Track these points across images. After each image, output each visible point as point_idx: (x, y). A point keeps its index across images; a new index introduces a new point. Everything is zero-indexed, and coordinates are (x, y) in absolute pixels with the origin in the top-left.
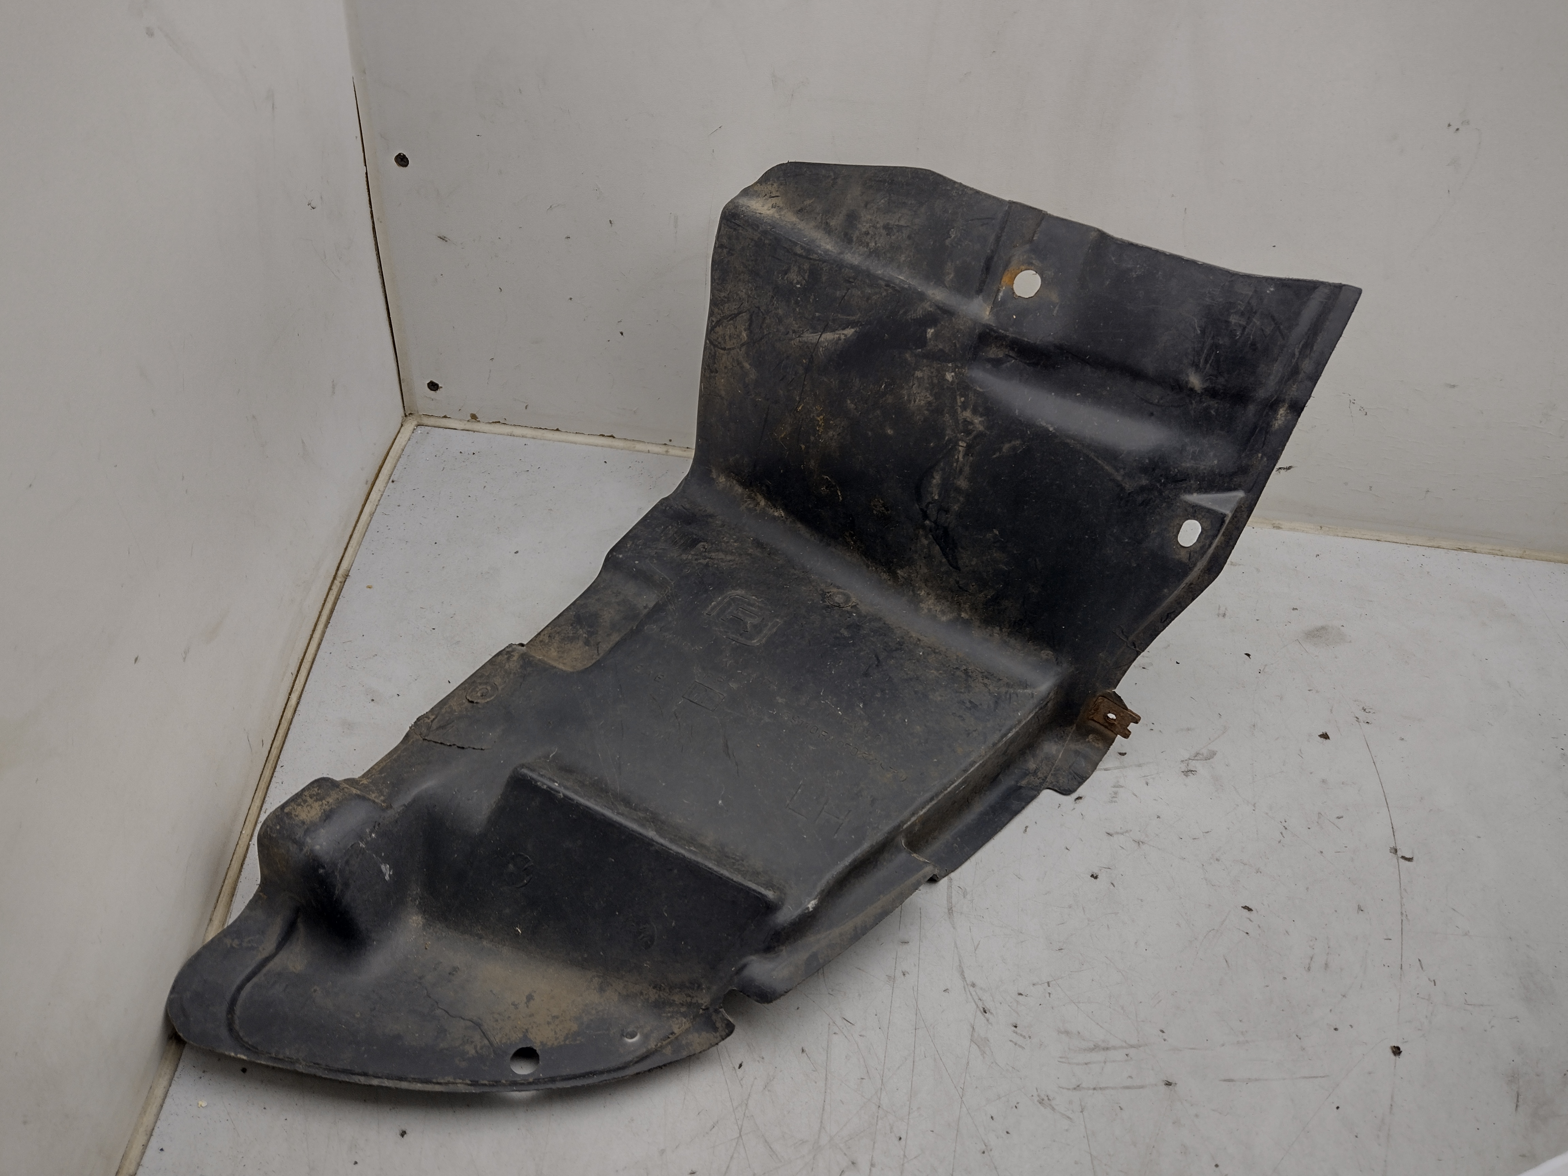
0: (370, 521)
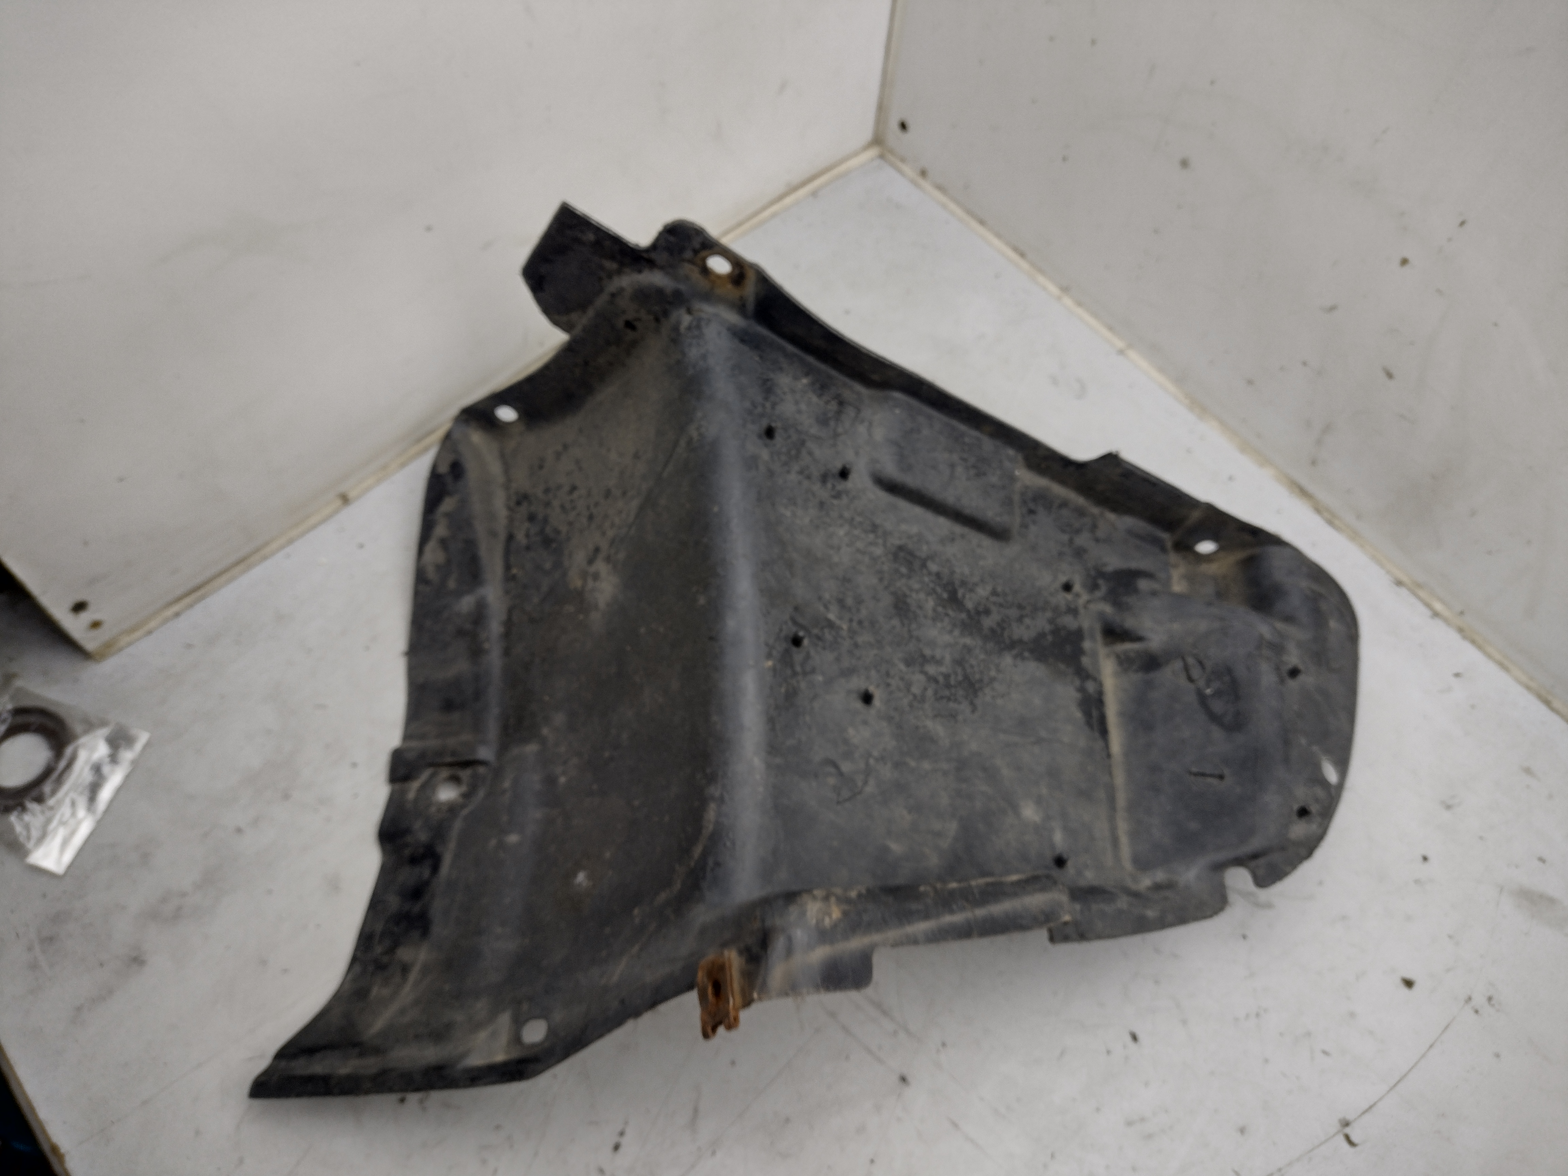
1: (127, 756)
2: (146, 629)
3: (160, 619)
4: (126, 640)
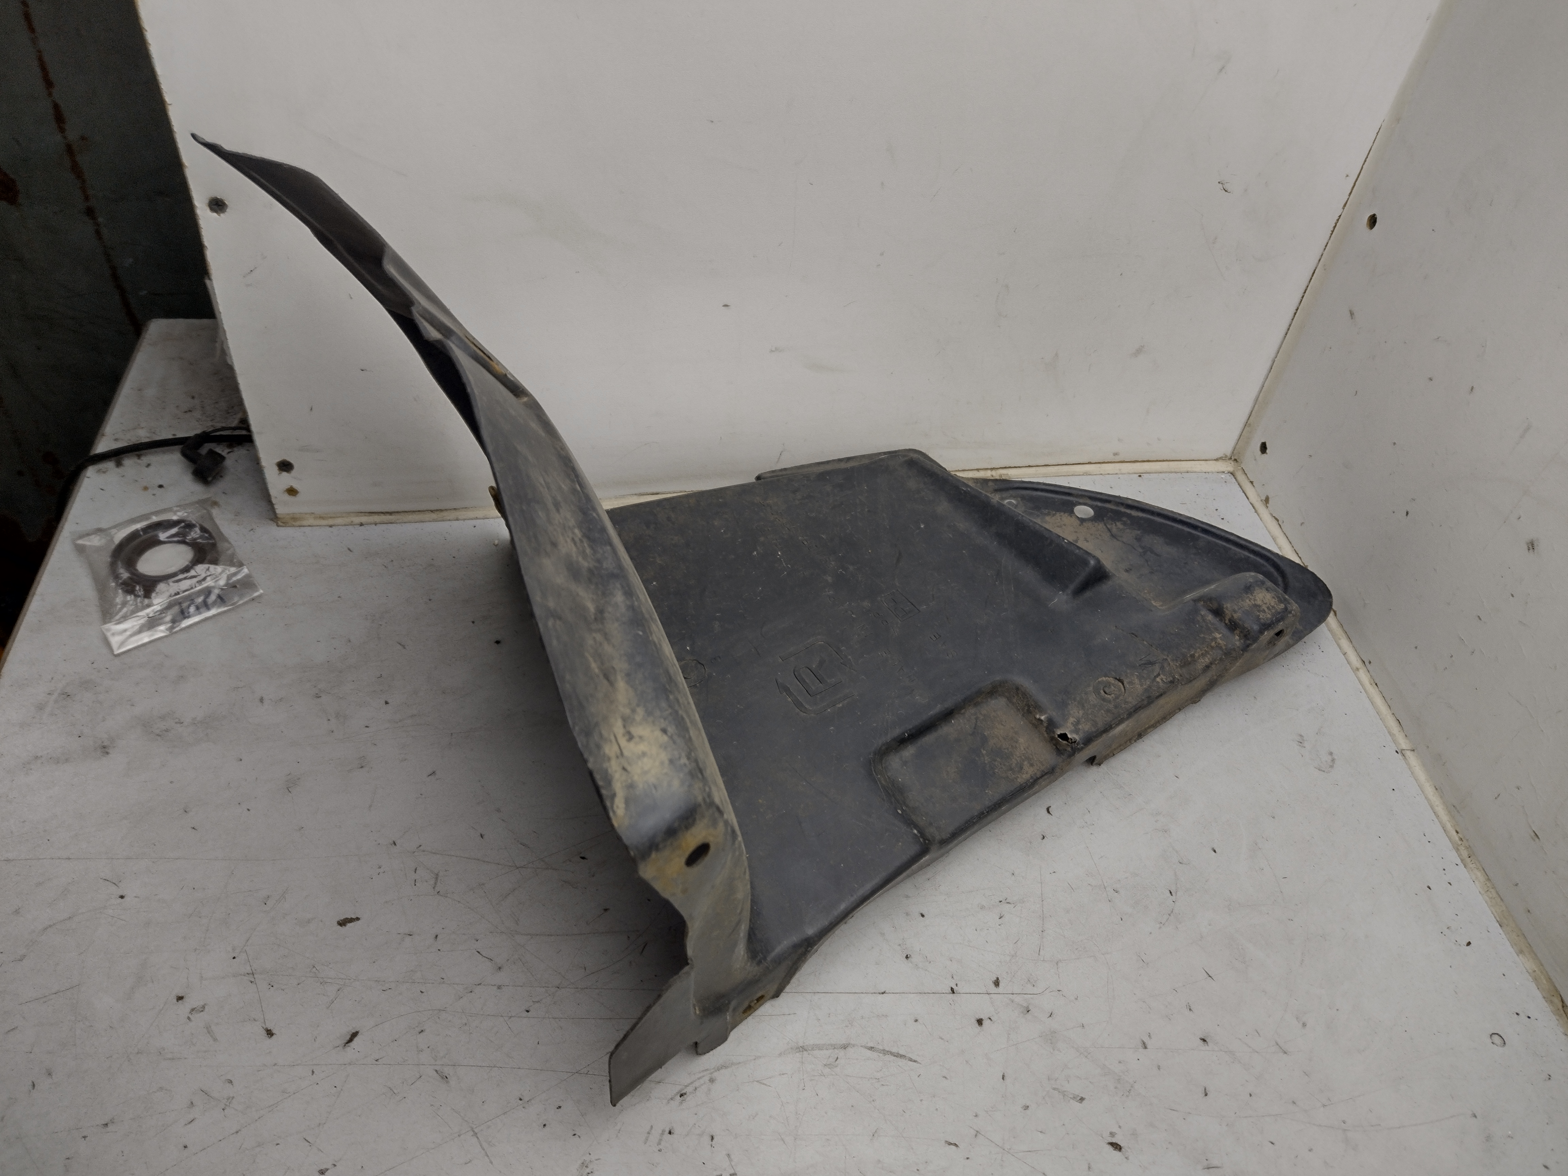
2: (331, 522)
3: (347, 520)
4: (311, 521)
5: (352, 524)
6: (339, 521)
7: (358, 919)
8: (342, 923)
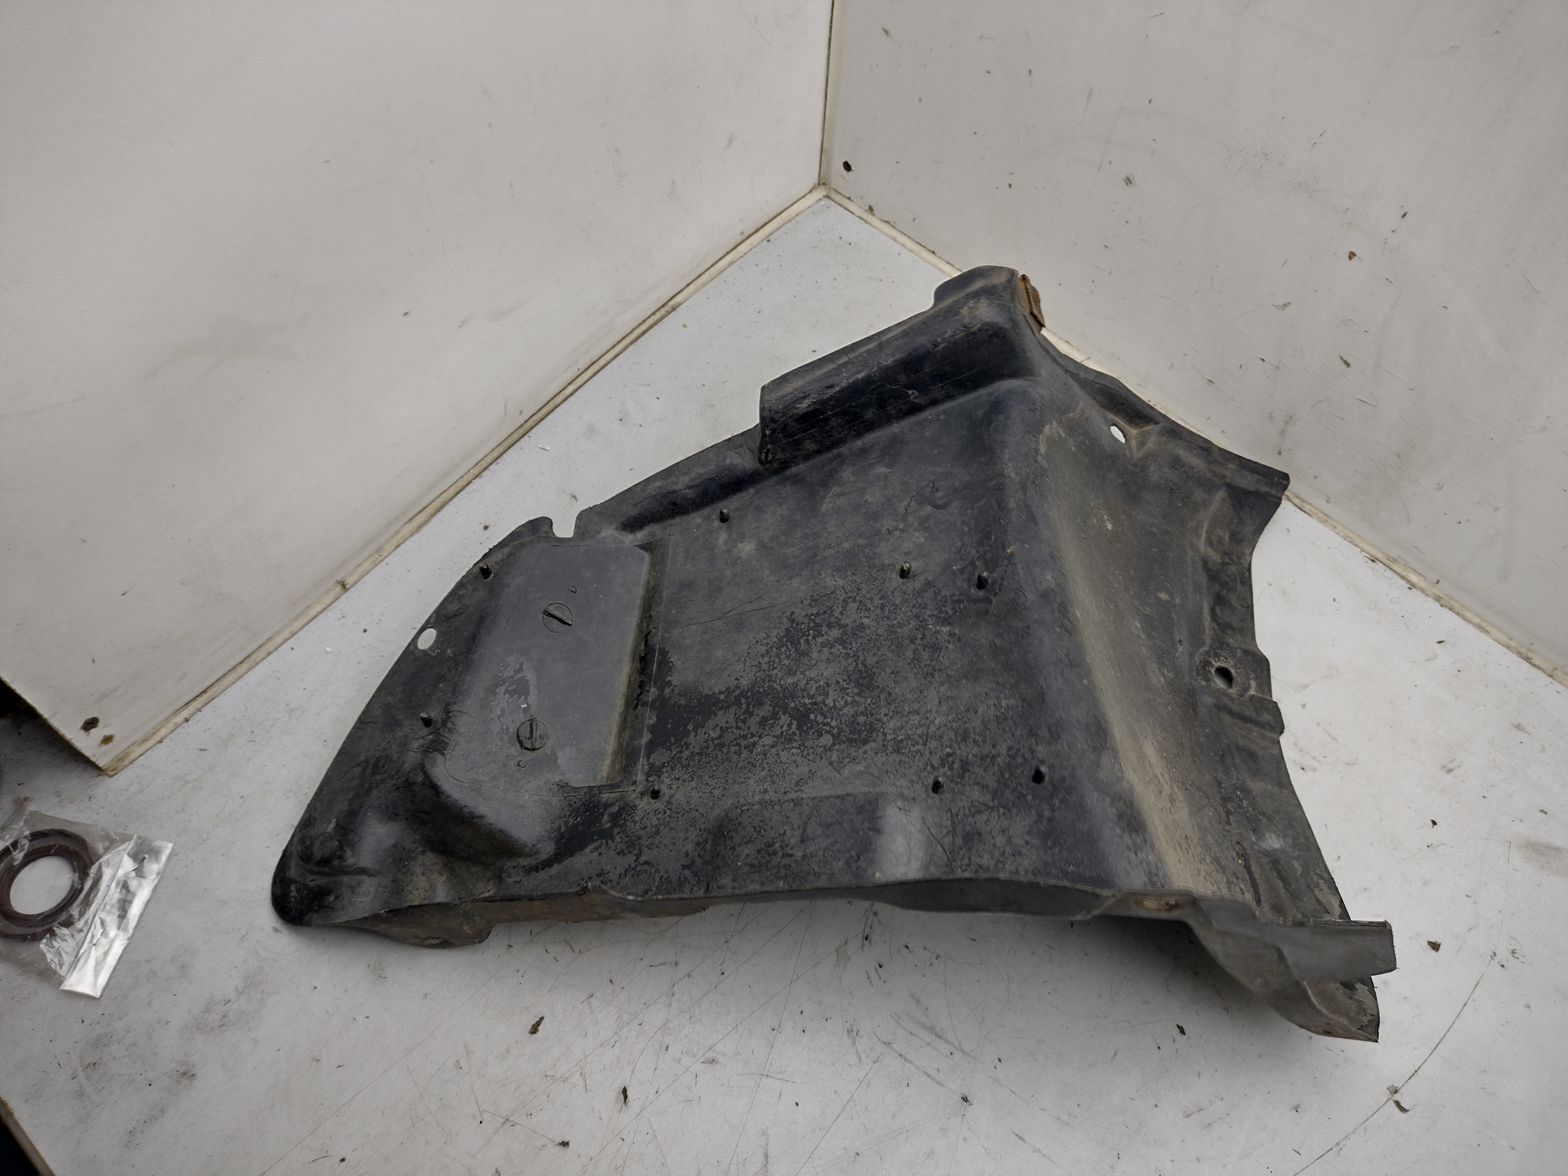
0: (726, 268)
1: (153, 868)
2: (157, 738)
3: (170, 726)
4: (138, 751)
5: (177, 726)
6: (163, 732)
7: (542, 1019)
8: (534, 1030)
